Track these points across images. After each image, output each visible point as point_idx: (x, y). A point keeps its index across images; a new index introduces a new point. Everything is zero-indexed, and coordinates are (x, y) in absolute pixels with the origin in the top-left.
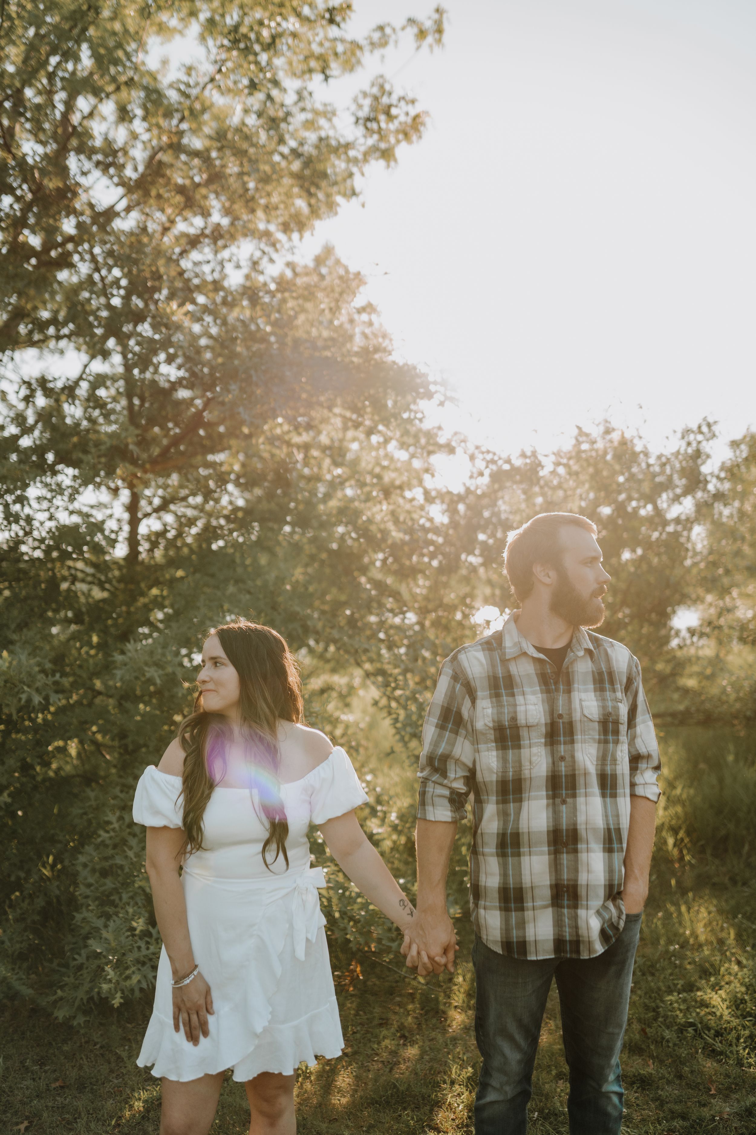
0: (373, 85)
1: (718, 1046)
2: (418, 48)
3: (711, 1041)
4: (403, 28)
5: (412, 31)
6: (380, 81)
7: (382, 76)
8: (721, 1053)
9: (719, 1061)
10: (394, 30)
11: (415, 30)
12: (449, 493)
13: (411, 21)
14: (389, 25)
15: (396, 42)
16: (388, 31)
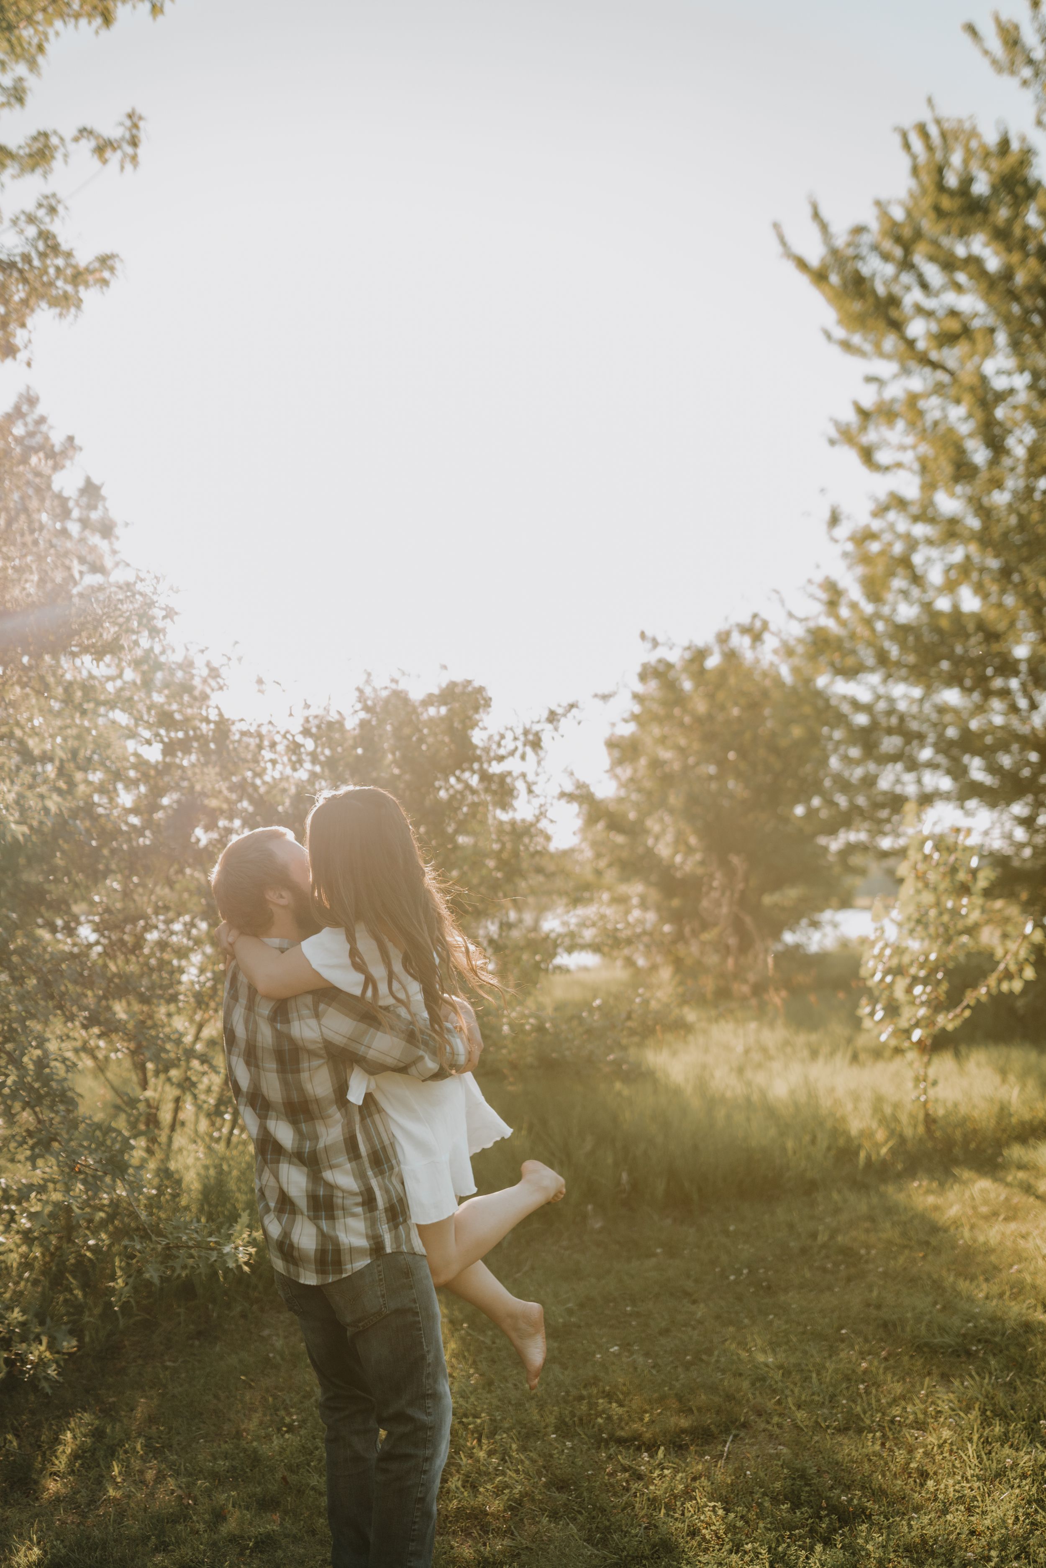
0: (40, 205)
4: (75, 139)
5: (87, 145)
6: (51, 202)
10: (62, 139)
11: (92, 142)
13: (86, 132)
14: (55, 132)
15: (67, 156)
16: (54, 140)
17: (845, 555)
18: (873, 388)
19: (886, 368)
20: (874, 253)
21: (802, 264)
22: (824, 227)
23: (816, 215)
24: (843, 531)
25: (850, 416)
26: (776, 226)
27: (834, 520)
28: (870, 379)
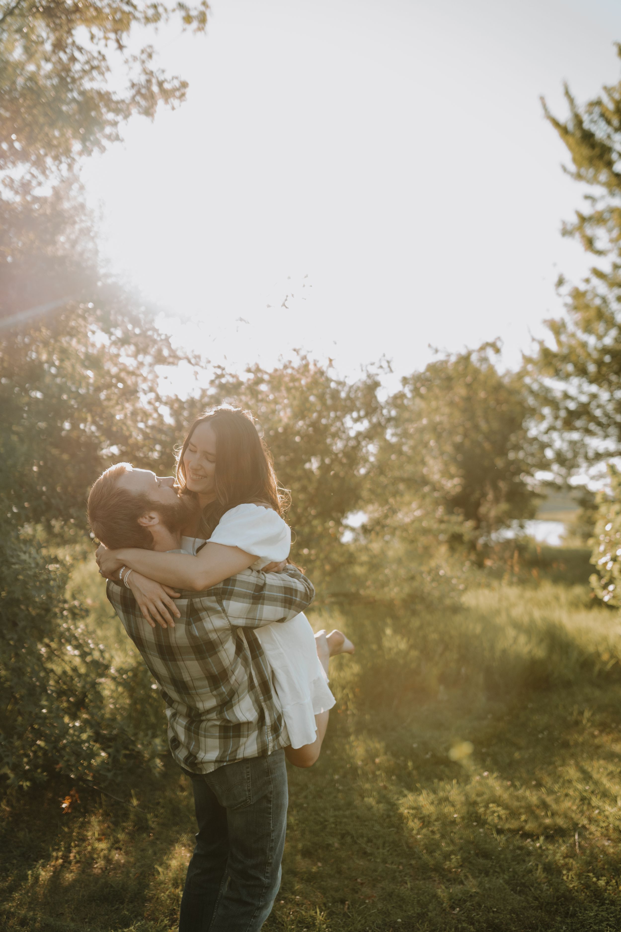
0: (143, 52)
1: (369, 850)
2: (184, 30)
3: (364, 846)
4: (174, 10)
5: (180, 14)
6: (149, 50)
7: (151, 47)
8: (371, 854)
9: (370, 861)
10: (166, 10)
11: (183, 13)
12: (178, 400)
13: (181, 6)
14: (162, 5)
15: (167, 20)
16: (161, 10)
17: (566, 305)
18: (588, 203)
19: (598, 191)
20: (601, 119)
21: (556, 123)
22: (571, 100)
23: (567, 93)
24: (565, 290)
25: (574, 220)
26: (542, 99)
27: (561, 282)
28: (587, 197)
